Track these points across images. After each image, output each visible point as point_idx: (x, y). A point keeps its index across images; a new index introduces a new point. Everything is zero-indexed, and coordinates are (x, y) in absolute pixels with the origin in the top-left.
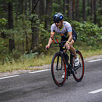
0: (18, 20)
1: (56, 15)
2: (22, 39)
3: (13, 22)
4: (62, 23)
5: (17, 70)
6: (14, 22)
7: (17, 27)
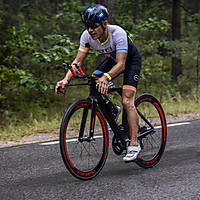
0: (190, 24)
1: (90, 10)
2: (196, 58)
3: (179, 27)
4: (104, 29)
5: (185, 113)
6: (183, 27)
7: (188, 36)
